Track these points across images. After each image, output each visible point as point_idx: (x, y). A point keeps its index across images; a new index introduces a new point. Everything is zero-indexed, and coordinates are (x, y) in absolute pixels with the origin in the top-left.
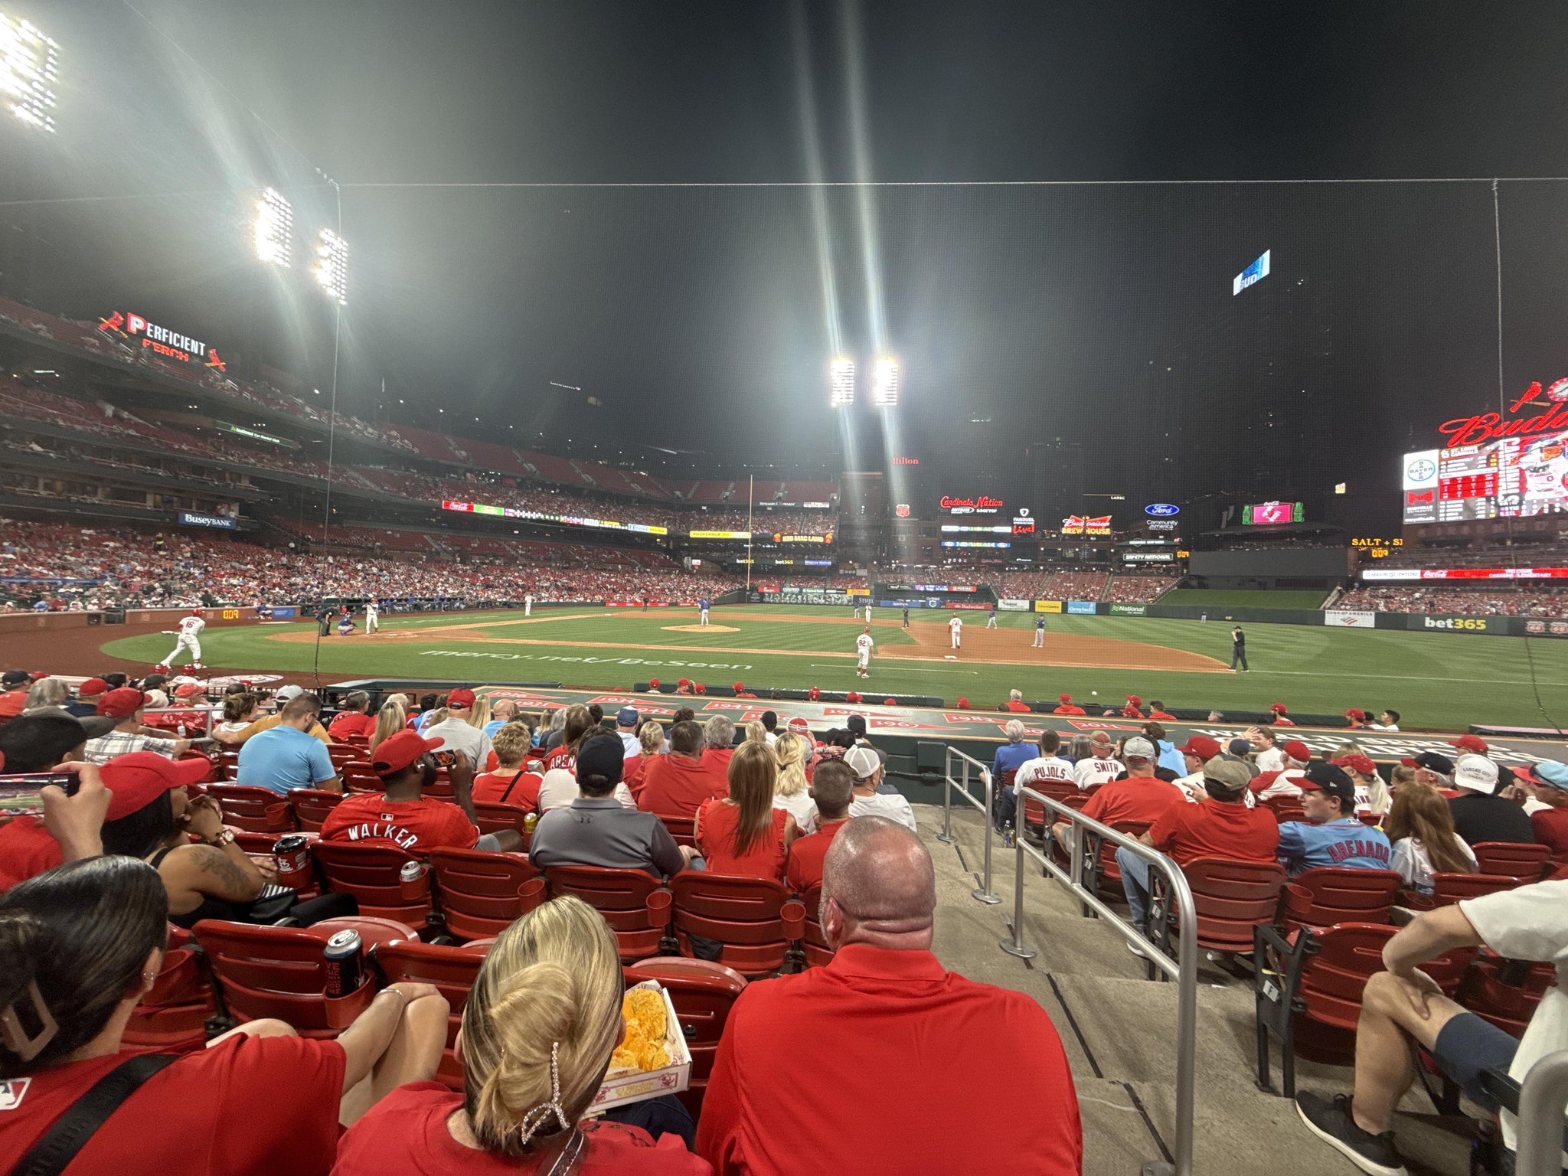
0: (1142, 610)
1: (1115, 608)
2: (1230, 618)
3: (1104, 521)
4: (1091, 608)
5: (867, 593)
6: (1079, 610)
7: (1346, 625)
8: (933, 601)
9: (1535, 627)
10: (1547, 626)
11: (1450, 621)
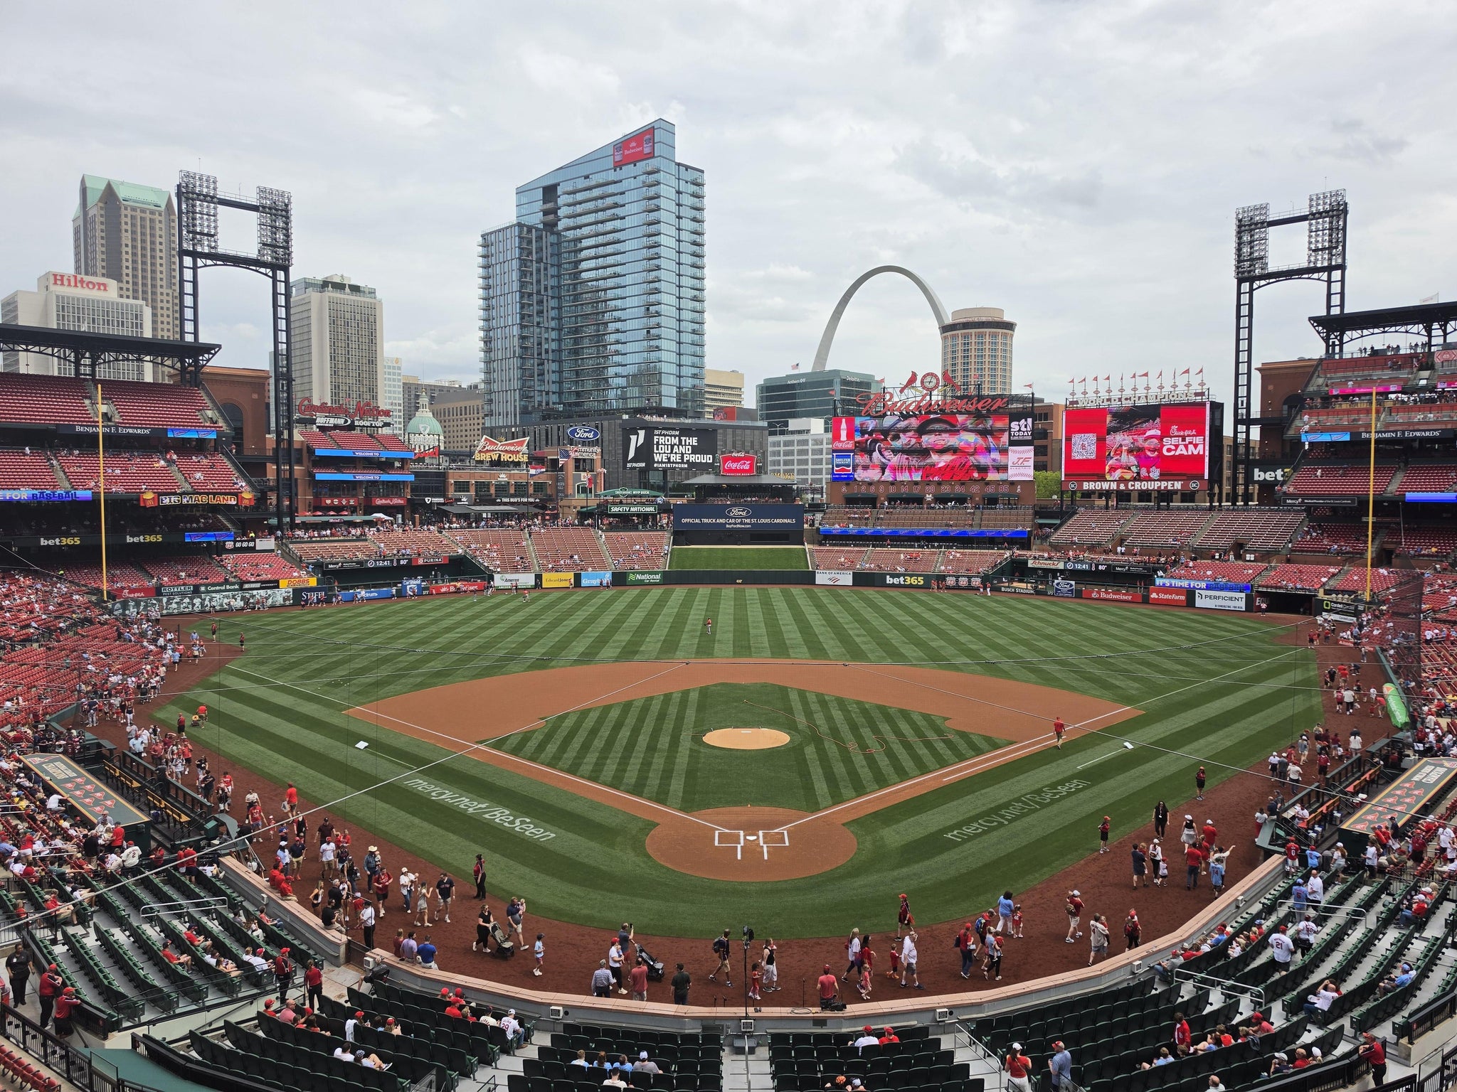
0: (658, 577)
1: (632, 577)
3: (521, 444)
4: (605, 579)
5: (313, 582)
6: (592, 583)
7: (832, 583)
8: (412, 584)
9: (951, 581)
10: (957, 581)
11: (902, 579)
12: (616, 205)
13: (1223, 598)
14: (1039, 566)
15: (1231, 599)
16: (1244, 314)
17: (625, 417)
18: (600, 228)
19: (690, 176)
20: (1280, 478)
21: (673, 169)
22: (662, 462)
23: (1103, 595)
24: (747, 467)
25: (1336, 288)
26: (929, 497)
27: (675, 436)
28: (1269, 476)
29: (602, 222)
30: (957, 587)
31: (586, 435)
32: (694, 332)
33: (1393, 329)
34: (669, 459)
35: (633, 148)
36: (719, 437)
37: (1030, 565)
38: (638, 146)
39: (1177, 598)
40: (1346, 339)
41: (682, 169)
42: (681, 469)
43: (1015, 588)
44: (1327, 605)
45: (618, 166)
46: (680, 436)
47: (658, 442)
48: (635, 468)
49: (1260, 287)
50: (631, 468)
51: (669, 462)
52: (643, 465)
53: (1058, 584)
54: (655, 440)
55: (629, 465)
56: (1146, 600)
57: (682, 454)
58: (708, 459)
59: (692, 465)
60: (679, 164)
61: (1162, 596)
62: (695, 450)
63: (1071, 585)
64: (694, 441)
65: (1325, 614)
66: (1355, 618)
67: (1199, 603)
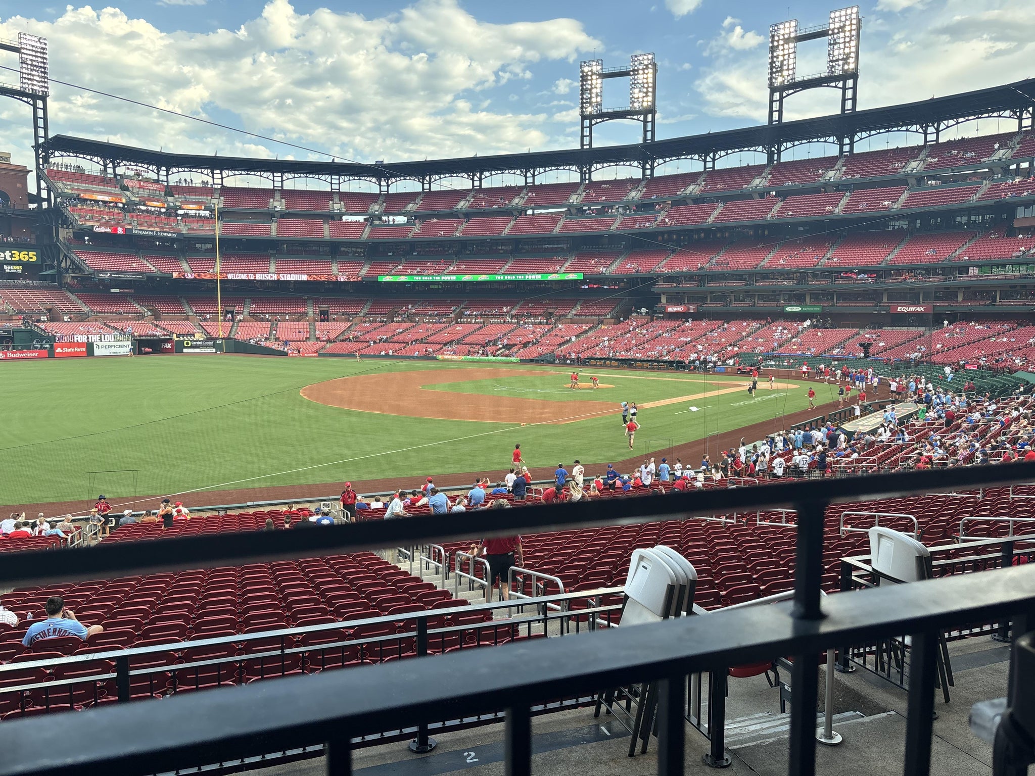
13: (115, 347)
15: (121, 346)
20: (8, 258)
25: (40, 113)
39: (79, 350)
44: (188, 344)
56: (52, 355)
61: (66, 350)
65: (185, 350)
66: (214, 350)
67: (97, 352)
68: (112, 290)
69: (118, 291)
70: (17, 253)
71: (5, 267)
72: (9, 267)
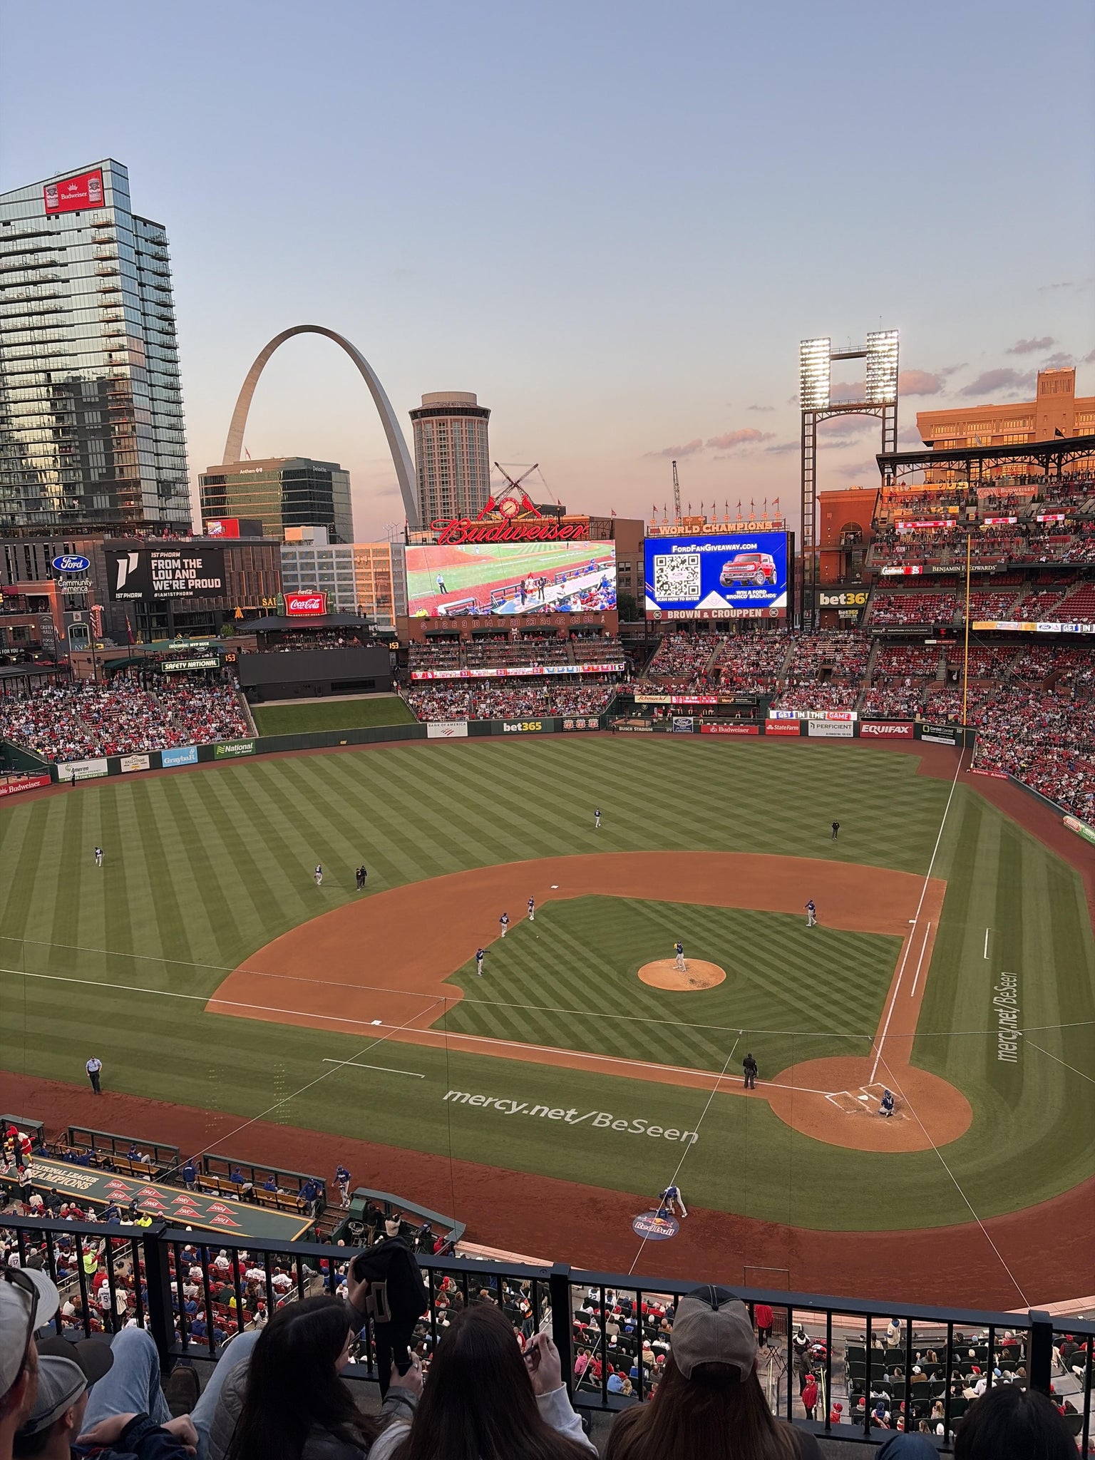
0: (250, 746)
1: (220, 750)
2: (344, 742)
4: (191, 755)
6: (177, 761)
7: (446, 736)
9: (568, 724)
10: (575, 723)
11: (519, 725)
12: (53, 264)
13: (834, 727)
14: (646, 701)
15: (840, 727)
16: (808, 446)
17: (108, 536)
18: (32, 291)
19: (152, 232)
20: (843, 603)
21: (130, 223)
22: (163, 591)
23: (721, 729)
24: (316, 606)
25: (890, 424)
26: (515, 631)
27: (176, 559)
28: (833, 601)
29: (35, 283)
30: (576, 730)
31: (74, 564)
32: (172, 428)
33: (938, 465)
34: (171, 586)
35: (73, 192)
36: (228, 555)
37: (636, 701)
38: (79, 191)
39: (791, 728)
40: (898, 473)
41: (140, 223)
42: (186, 597)
43: (633, 726)
44: (926, 729)
45: (52, 213)
46: (181, 558)
47: (156, 567)
48: (129, 599)
49: (822, 419)
50: (123, 599)
51: (172, 590)
52: (140, 595)
53: (676, 721)
54: (153, 565)
55: (119, 596)
56: (764, 733)
57: (186, 580)
58: (216, 583)
59: (198, 592)
60: (135, 217)
61: (777, 727)
62: (201, 574)
63: (690, 722)
64: (197, 563)
65: (924, 737)
66: (954, 741)
67: (812, 732)
68: (927, 642)
69: (934, 642)
70: (852, 595)
71: (840, 612)
72: (844, 613)
